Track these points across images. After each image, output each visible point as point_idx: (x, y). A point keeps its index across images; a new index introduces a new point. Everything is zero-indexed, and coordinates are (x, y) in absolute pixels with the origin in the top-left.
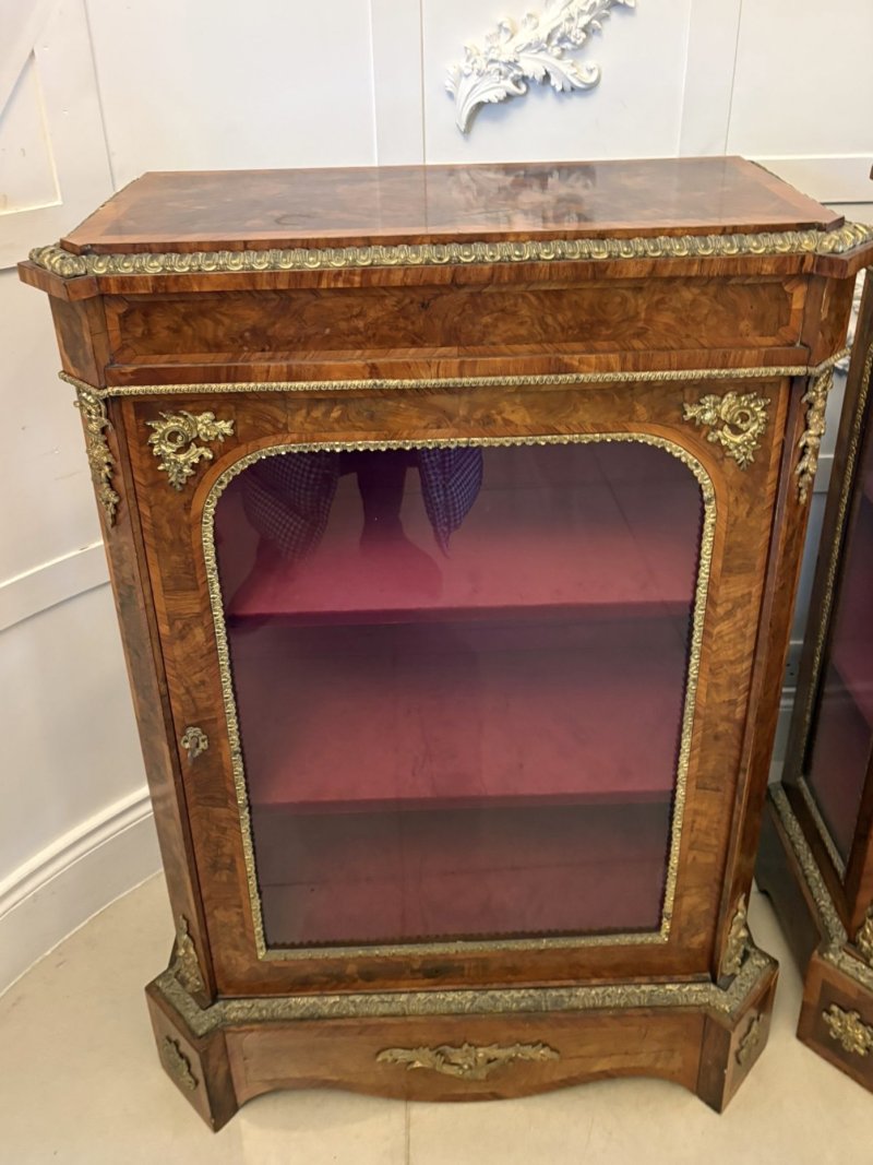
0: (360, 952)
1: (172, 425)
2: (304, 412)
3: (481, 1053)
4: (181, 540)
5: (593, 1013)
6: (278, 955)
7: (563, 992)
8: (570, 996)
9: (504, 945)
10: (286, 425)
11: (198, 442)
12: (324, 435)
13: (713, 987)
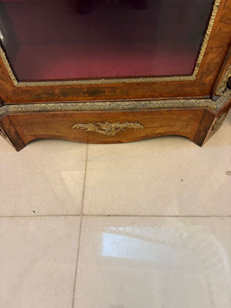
0: (59, 83)
3: (113, 125)
5: (159, 111)
7: (147, 102)
8: (150, 104)
9: (122, 80)
13: (210, 100)
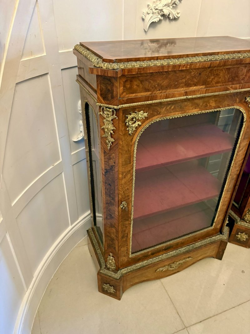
1: (132, 116)
2: (165, 108)
4: (129, 150)
5: (200, 247)
6: (134, 255)
7: (193, 245)
8: (195, 245)
10: (160, 112)
11: (138, 120)
12: (168, 114)
13: (221, 235)
